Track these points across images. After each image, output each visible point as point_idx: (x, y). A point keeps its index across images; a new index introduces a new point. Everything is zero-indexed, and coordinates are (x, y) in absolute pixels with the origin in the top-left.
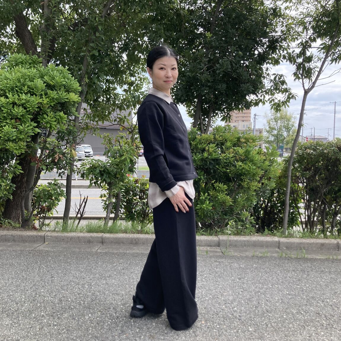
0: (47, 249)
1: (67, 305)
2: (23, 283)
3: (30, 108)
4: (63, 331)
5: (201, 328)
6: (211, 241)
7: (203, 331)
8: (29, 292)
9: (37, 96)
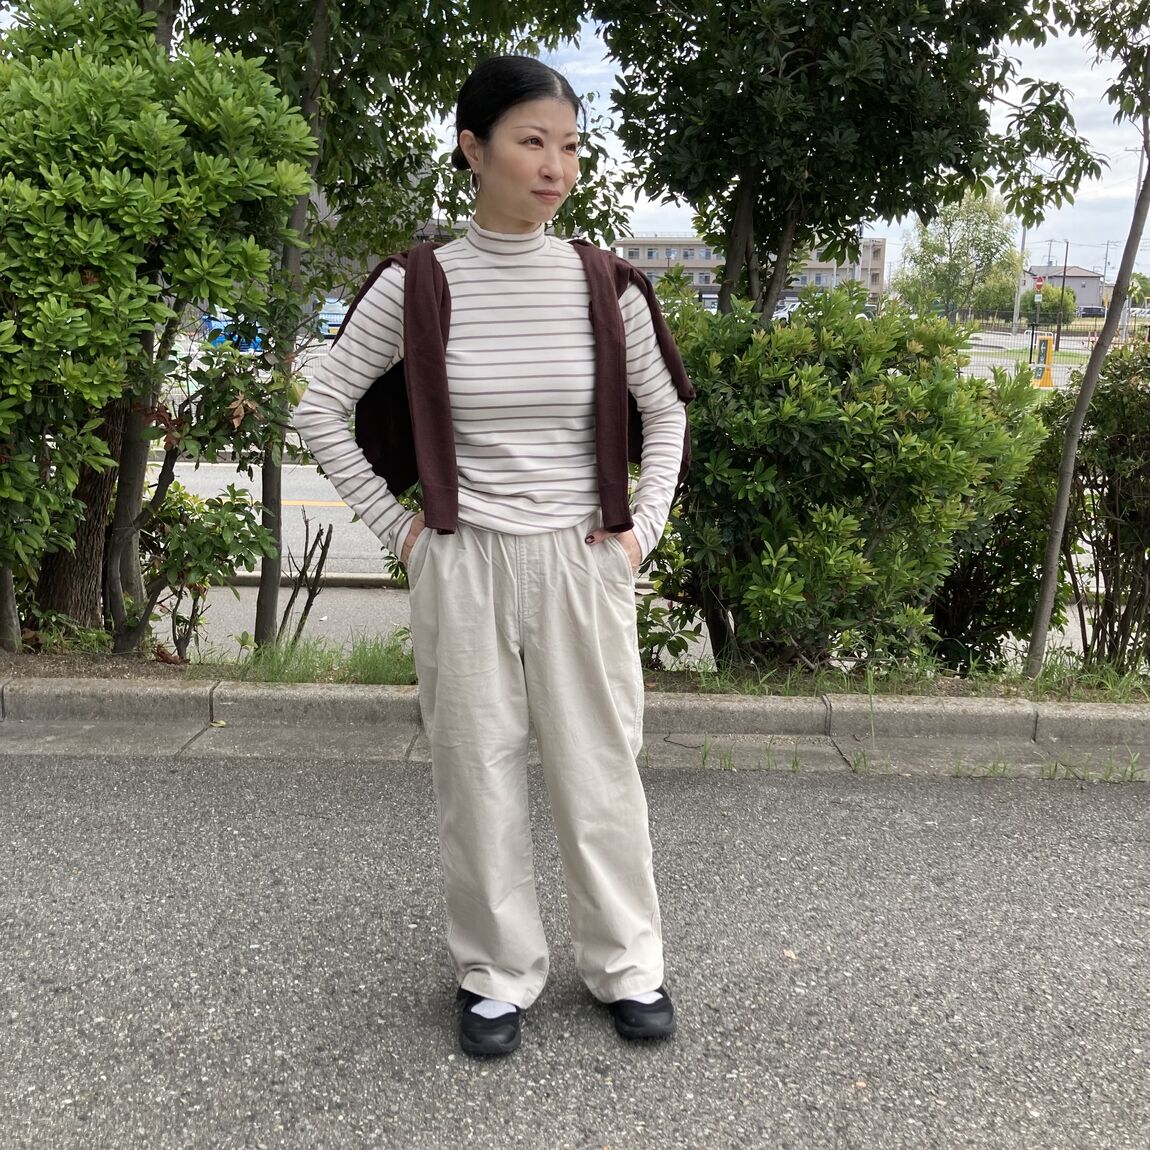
0: (229, 752)
1: (358, 1011)
2: (179, 911)
3: (136, 229)
4: (373, 1136)
5: (859, 1111)
6: (801, 716)
7: (870, 1123)
8: (208, 954)
9: (157, 180)
